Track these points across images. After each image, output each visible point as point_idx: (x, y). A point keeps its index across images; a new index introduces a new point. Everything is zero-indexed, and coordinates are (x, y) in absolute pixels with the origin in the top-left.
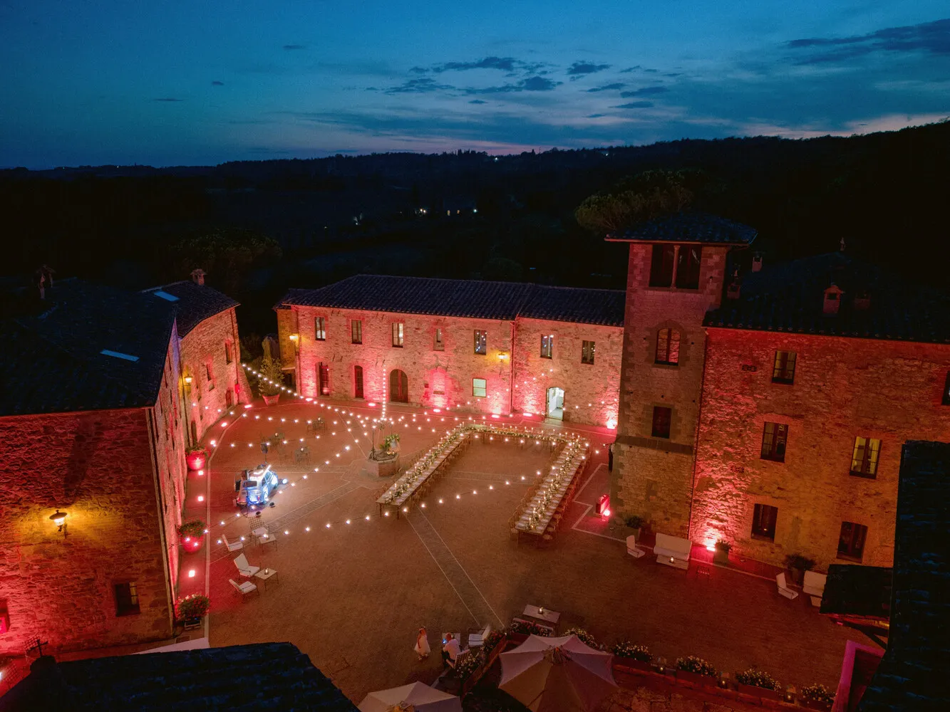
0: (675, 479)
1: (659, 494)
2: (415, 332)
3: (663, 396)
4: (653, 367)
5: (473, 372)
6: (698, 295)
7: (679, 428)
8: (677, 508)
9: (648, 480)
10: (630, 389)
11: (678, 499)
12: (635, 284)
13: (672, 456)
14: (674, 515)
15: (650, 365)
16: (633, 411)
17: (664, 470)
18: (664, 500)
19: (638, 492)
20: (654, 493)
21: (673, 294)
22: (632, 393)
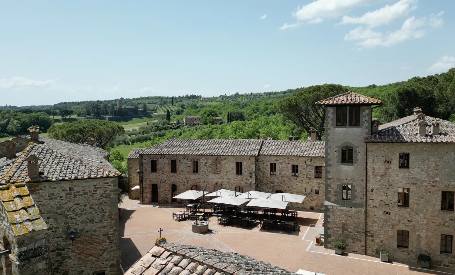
0: (356, 221)
1: (349, 230)
2: (205, 165)
3: (346, 179)
4: (341, 165)
5: (236, 184)
6: (360, 129)
7: (356, 195)
8: (359, 236)
9: (343, 223)
10: (330, 177)
11: (359, 231)
12: (329, 126)
13: (354, 209)
14: (357, 240)
15: (340, 164)
16: (332, 188)
17: (350, 217)
18: (352, 233)
19: (338, 230)
20: (346, 229)
21: (348, 129)
22: (331, 179)
